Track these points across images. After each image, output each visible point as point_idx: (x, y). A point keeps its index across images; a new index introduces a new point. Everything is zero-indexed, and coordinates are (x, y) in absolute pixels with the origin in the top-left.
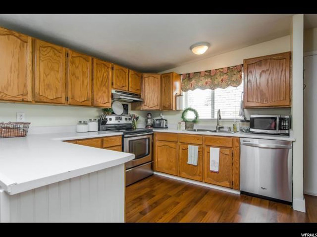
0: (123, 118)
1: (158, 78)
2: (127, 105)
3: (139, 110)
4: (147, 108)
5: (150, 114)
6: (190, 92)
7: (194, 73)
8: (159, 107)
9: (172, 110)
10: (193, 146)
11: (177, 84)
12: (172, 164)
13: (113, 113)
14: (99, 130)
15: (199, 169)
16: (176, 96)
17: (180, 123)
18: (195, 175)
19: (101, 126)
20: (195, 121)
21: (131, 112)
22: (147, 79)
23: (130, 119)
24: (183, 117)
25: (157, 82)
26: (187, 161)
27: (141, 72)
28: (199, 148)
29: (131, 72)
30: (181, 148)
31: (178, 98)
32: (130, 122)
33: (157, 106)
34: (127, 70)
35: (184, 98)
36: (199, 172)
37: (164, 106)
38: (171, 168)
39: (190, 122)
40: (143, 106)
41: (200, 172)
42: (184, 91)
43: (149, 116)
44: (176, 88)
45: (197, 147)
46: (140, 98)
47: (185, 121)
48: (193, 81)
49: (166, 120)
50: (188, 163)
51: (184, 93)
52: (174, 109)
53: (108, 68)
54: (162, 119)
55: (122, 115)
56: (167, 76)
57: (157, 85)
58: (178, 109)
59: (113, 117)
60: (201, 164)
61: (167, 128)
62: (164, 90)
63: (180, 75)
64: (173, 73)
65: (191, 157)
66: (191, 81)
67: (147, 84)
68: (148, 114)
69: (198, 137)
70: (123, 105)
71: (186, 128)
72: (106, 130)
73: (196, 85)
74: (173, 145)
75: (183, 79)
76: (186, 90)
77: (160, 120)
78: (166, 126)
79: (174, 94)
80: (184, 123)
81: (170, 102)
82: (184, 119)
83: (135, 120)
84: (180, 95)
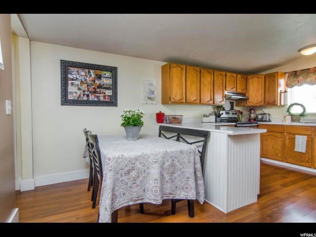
0: (231, 112)
1: (262, 78)
2: (233, 103)
3: (244, 106)
4: (251, 104)
5: (253, 109)
6: (296, 88)
7: (302, 70)
8: (263, 103)
9: (277, 105)
10: (301, 136)
11: (282, 82)
12: (277, 151)
13: (224, 109)
14: (216, 121)
15: (307, 157)
16: (281, 93)
17: (285, 117)
18: (303, 161)
19: (217, 118)
20: (302, 115)
21: (236, 108)
22: (251, 80)
23: (236, 114)
24: (288, 111)
25: (261, 81)
26: (294, 149)
27: (247, 74)
28: (307, 138)
29: (239, 76)
30: (287, 137)
31: (283, 94)
32: (236, 116)
33: (261, 102)
34: (235, 75)
35: (289, 94)
36: (307, 159)
37: (268, 102)
38: (277, 154)
39: (296, 116)
40: (248, 103)
41: (309, 159)
42: (290, 88)
43: (253, 111)
44: (280, 85)
45: (305, 138)
46: (245, 96)
47: (290, 115)
48: (300, 78)
49: (269, 115)
50: (295, 150)
51: (289, 90)
52: (279, 104)
53: (223, 76)
54: (265, 114)
55: (229, 110)
56: (271, 76)
57: (261, 84)
58: (282, 104)
59: (224, 112)
60: (310, 152)
61: (270, 121)
62: (269, 88)
63: (285, 73)
64: (278, 72)
65: (299, 145)
66: (298, 78)
67: (251, 84)
68: (251, 109)
69: (306, 128)
70: (230, 102)
71: (293, 120)
72: (221, 122)
73: (304, 81)
74: (279, 135)
75: (288, 77)
76: (292, 86)
77: (262, 114)
78: (269, 119)
79: (279, 91)
80: (290, 117)
81: (275, 99)
82: (290, 113)
83: (240, 115)
84: (285, 92)
